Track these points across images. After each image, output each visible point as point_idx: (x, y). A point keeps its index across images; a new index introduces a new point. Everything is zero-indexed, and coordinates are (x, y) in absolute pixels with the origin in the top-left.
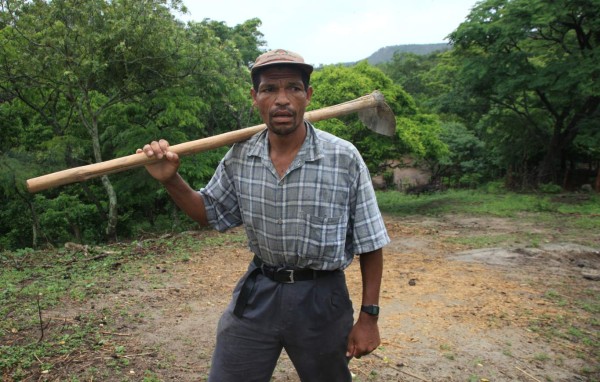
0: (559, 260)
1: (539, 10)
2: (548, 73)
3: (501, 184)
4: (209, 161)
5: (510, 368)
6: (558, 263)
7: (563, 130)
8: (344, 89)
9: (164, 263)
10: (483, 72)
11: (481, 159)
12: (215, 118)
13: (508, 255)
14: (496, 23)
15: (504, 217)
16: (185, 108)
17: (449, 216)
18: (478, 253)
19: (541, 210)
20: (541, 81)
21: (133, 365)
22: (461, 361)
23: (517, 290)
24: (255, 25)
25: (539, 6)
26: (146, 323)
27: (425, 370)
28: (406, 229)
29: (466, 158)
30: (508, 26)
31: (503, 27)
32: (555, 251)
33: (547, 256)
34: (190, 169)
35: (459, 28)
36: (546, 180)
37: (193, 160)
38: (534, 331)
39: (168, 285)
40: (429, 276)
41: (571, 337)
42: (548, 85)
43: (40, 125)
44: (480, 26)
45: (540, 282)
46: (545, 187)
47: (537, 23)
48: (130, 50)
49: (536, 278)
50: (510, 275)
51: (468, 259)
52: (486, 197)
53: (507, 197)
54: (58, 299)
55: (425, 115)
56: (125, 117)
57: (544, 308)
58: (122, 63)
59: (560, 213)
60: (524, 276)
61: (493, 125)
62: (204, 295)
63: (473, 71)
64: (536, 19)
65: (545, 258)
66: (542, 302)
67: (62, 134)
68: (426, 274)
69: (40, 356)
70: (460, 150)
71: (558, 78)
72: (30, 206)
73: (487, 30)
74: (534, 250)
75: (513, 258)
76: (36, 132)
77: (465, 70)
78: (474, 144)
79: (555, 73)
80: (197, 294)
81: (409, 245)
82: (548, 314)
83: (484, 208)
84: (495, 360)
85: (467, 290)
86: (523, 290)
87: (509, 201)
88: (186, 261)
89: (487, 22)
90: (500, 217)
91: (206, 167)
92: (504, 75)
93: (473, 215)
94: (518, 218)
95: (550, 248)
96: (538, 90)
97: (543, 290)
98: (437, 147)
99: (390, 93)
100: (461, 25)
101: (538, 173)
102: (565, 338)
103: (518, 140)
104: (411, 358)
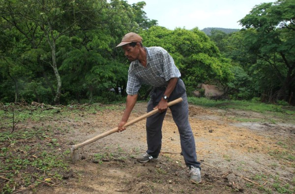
0: (285, 130)
1: (286, 11)
2: (287, 44)
3: (259, 99)
4: (111, 69)
5: (258, 168)
6: (284, 132)
7: (291, 75)
8: (185, 39)
9: (83, 113)
10: (255, 40)
11: (249, 87)
12: (117, 51)
13: (260, 126)
14: (264, 17)
15: (259, 112)
16: (103, 40)
17: (231, 110)
18: (245, 124)
19: (277, 111)
20: (283, 48)
21: (61, 147)
22: (234, 162)
23: (264, 140)
24: (143, 5)
25: (286, 9)
26: (70, 133)
27: (215, 164)
28: (210, 112)
29: (242, 85)
30: (270, 18)
31: (268, 18)
32: (283, 126)
33: (279, 128)
34: (101, 72)
35: (245, 17)
36: (281, 99)
37: (103, 68)
38: (271, 155)
39: (84, 121)
40: (220, 130)
41: (289, 159)
42: (287, 50)
43: (25, 45)
44: (256, 17)
45: (275, 138)
46: (280, 102)
47: (284, 17)
48: (77, 6)
49: (273, 137)
50: (260, 134)
51: (240, 126)
52: (251, 103)
53: (261, 104)
54: (24, 119)
55: (225, 59)
56: (70, 43)
57: (276, 148)
58: (72, 12)
59: (287, 113)
60: (267, 135)
61: (257, 69)
62: (102, 127)
63: (250, 40)
64: (284, 15)
65: (278, 129)
66: (275, 145)
67: (36, 48)
68: (218, 129)
69: (11, 138)
70: (239, 81)
71: (292, 47)
72: (15, 83)
73: (259, 19)
74: (273, 125)
75: (262, 127)
76: (23, 48)
77: (246, 39)
78: (247, 79)
79: (291, 44)
80: (99, 126)
81: (210, 118)
82: (279, 150)
83: (249, 107)
84: (251, 164)
85: (238, 137)
86: (266, 140)
87: (262, 106)
88: (94, 114)
89: (259, 16)
90: (257, 112)
91: (110, 72)
92: (265, 43)
93: (243, 110)
94: (266, 113)
95: (281, 125)
96: (281, 53)
97: (276, 141)
98: (229, 74)
99: (208, 44)
100: (247, 15)
101: (277, 95)
102: (286, 159)
103: (269, 79)
104: (208, 159)
